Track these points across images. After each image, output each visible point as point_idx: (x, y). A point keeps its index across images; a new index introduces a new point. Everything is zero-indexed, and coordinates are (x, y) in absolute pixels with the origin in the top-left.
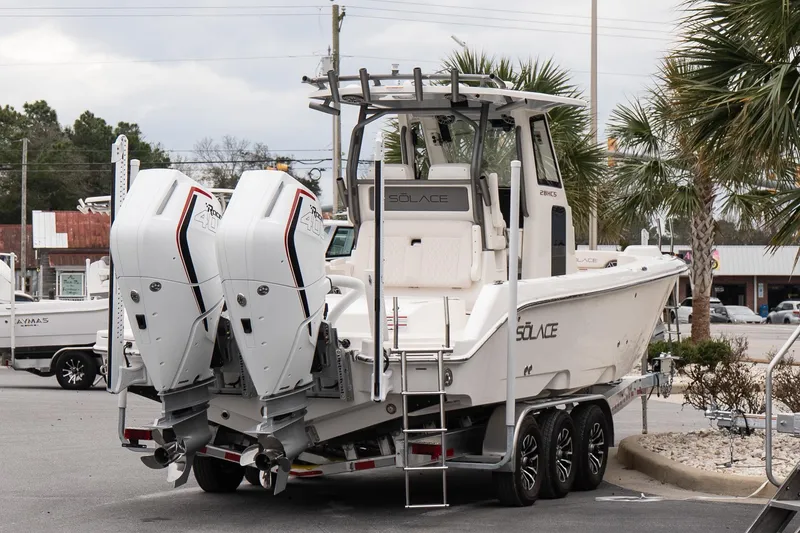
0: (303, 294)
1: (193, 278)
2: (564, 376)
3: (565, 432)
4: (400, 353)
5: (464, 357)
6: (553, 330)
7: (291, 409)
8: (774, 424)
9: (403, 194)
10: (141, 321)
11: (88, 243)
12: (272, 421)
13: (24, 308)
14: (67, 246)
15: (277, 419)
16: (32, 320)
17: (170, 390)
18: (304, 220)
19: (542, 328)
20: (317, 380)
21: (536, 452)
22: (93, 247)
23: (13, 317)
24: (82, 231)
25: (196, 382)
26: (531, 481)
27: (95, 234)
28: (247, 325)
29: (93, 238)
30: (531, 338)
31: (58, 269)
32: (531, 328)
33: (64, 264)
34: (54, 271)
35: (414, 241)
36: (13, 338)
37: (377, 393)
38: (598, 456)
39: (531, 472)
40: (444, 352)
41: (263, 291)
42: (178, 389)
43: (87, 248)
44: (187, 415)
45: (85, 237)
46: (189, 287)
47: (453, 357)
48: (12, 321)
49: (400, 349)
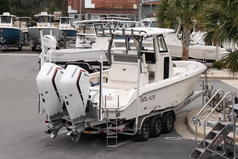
0: (81, 96)
1: (56, 90)
2: (159, 107)
3: (159, 121)
4: (106, 109)
5: (123, 110)
6: (154, 97)
7: (80, 122)
8: (206, 124)
9: (122, 58)
10: (44, 100)
11: (100, 7)
12: (74, 125)
13: (58, 51)
14: (94, 8)
15: (76, 124)
16: (60, 55)
17: (52, 116)
18: (82, 78)
19: (150, 97)
20: (87, 114)
21: (148, 127)
22: (102, 8)
23: (55, 53)
24: (99, 3)
25: (58, 113)
26: (147, 135)
27: (102, 4)
28: (67, 103)
29: (102, 5)
30: (146, 100)
31: (92, 14)
32: (146, 98)
33: (93, 13)
34: (90, 15)
35: (124, 70)
36: (55, 59)
37: (100, 119)
38: (171, 124)
39: (147, 132)
40: (117, 109)
41: (71, 95)
42: (54, 116)
43: (100, 8)
44: (56, 121)
45: (100, 5)
46: (55, 92)
47: (120, 110)
48: (55, 55)
49: (106, 108)
